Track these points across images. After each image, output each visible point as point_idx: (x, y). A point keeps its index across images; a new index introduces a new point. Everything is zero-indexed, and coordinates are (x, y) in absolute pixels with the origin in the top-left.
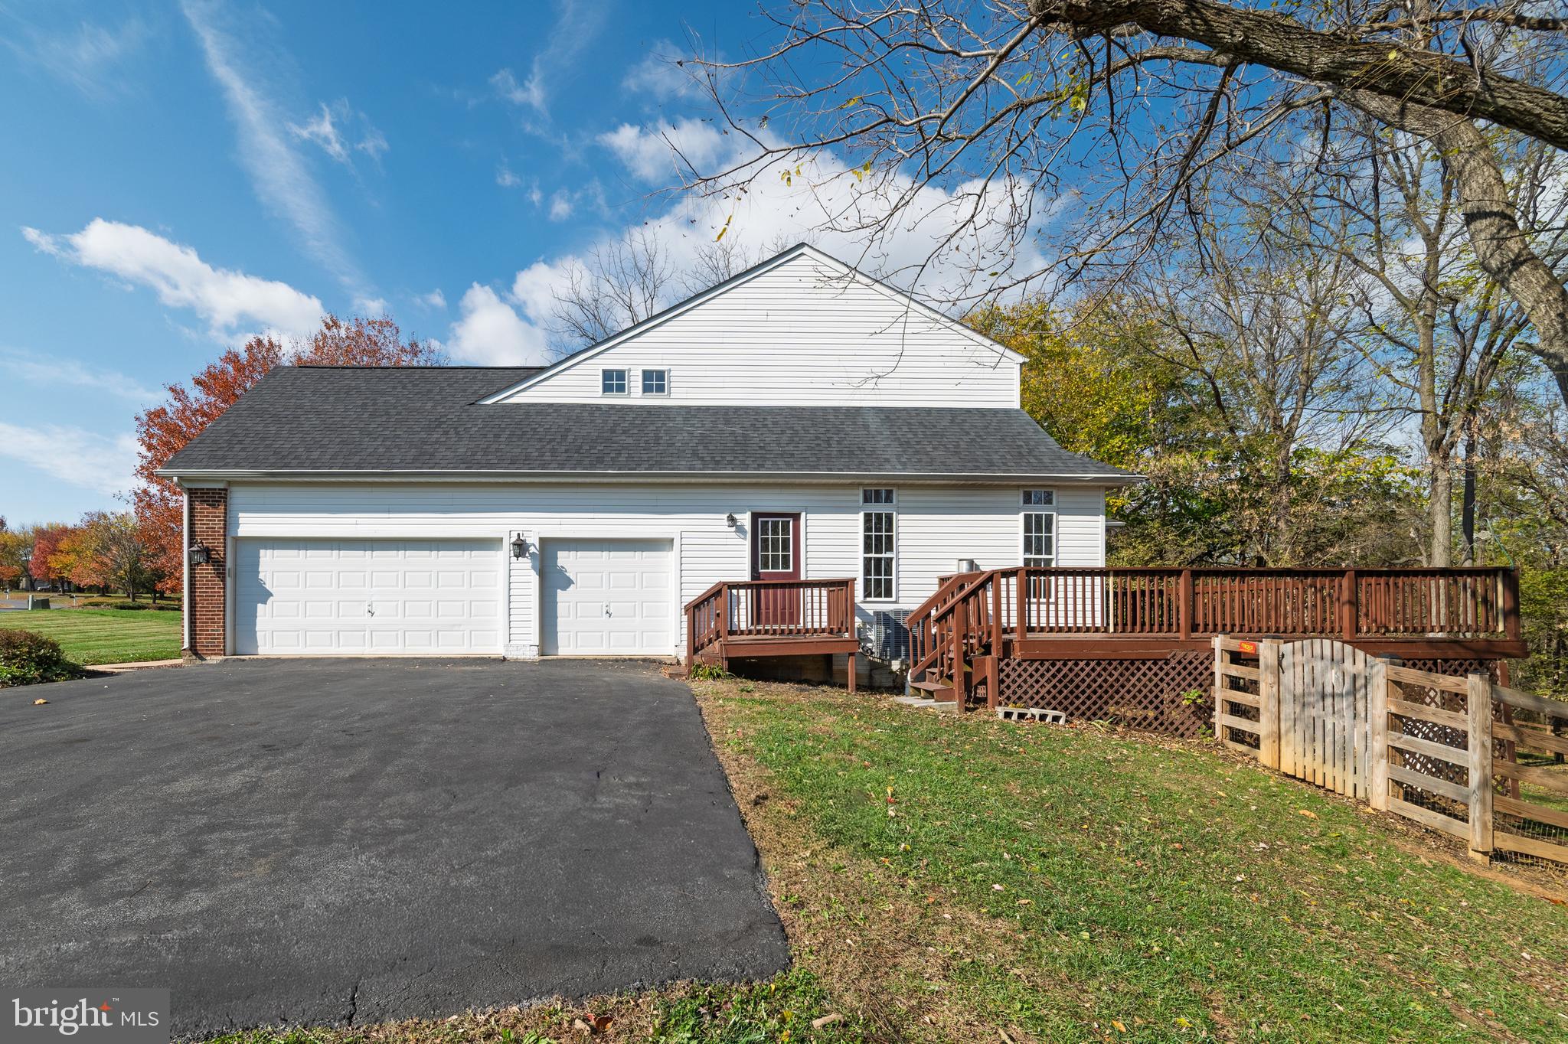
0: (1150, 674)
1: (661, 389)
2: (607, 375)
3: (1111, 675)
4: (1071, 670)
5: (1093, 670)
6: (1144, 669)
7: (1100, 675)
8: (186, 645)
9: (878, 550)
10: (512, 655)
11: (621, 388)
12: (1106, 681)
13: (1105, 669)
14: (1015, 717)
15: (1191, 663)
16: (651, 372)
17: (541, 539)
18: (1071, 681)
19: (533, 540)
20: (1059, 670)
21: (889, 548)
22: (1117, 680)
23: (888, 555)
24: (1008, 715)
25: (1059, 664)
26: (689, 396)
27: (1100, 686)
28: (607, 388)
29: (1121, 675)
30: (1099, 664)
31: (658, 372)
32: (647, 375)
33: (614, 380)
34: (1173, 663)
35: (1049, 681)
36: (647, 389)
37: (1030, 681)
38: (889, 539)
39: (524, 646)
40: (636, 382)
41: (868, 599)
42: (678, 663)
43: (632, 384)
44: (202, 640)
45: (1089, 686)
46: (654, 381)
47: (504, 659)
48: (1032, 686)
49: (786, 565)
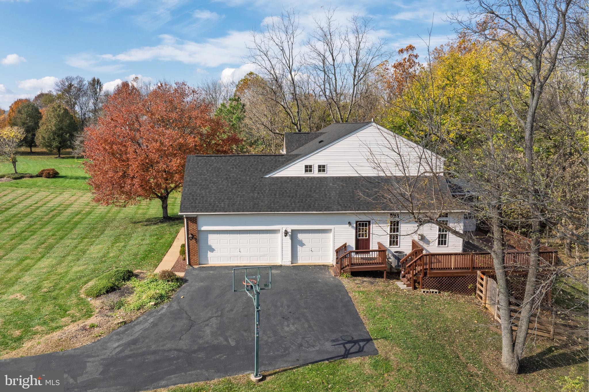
0: (461, 280)
1: (324, 171)
2: (306, 167)
3: (451, 280)
4: (441, 279)
5: (447, 279)
6: (460, 279)
7: (448, 281)
8: (188, 263)
9: (394, 232)
10: (283, 264)
11: (311, 171)
12: (450, 282)
13: (450, 279)
14: (426, 292)
15: (472, 277)
16: (321, 165)
17: (292, 230)
18: (441, 282)
19: (289, 230)
20: (438, 280)
21: (397, 231)
22: (453, 282)
23: (397, 233)
24: (424, 292)
25: (438, 278)
26: (333, 173)
27: (448, 283)
28: (306, 171)
29: (454, 280)
30: (448, 278)
31: (323, 165)
32: (319, 166)
33: (308, 169)
34: (467, 277)
35: (435, 282)
36: (319, 171)
37: (431, 282)
38: (398, 228)
39: (287, 261)
40: (316, 169)
41: (391, 246)
42: (333, 266)
43: (314, 169)
44: (192, 261)
45: (445, 283)
46: (322, 168)
47: (281, 266)
48: (431, 284)
49: (366, 236)
